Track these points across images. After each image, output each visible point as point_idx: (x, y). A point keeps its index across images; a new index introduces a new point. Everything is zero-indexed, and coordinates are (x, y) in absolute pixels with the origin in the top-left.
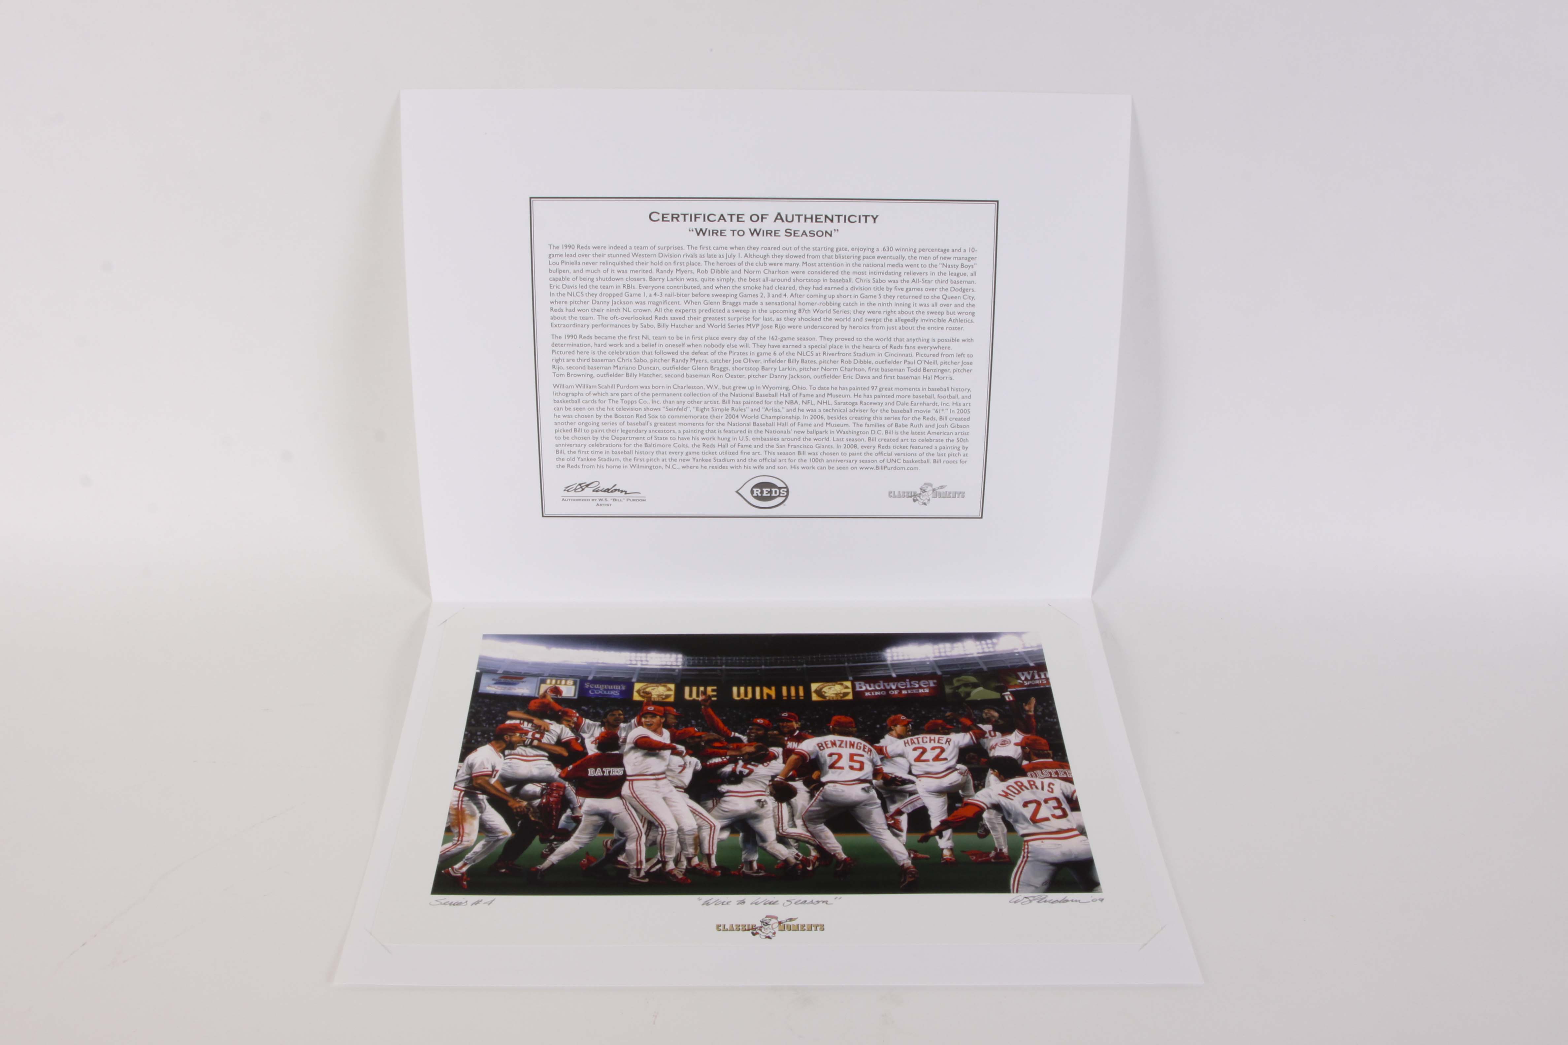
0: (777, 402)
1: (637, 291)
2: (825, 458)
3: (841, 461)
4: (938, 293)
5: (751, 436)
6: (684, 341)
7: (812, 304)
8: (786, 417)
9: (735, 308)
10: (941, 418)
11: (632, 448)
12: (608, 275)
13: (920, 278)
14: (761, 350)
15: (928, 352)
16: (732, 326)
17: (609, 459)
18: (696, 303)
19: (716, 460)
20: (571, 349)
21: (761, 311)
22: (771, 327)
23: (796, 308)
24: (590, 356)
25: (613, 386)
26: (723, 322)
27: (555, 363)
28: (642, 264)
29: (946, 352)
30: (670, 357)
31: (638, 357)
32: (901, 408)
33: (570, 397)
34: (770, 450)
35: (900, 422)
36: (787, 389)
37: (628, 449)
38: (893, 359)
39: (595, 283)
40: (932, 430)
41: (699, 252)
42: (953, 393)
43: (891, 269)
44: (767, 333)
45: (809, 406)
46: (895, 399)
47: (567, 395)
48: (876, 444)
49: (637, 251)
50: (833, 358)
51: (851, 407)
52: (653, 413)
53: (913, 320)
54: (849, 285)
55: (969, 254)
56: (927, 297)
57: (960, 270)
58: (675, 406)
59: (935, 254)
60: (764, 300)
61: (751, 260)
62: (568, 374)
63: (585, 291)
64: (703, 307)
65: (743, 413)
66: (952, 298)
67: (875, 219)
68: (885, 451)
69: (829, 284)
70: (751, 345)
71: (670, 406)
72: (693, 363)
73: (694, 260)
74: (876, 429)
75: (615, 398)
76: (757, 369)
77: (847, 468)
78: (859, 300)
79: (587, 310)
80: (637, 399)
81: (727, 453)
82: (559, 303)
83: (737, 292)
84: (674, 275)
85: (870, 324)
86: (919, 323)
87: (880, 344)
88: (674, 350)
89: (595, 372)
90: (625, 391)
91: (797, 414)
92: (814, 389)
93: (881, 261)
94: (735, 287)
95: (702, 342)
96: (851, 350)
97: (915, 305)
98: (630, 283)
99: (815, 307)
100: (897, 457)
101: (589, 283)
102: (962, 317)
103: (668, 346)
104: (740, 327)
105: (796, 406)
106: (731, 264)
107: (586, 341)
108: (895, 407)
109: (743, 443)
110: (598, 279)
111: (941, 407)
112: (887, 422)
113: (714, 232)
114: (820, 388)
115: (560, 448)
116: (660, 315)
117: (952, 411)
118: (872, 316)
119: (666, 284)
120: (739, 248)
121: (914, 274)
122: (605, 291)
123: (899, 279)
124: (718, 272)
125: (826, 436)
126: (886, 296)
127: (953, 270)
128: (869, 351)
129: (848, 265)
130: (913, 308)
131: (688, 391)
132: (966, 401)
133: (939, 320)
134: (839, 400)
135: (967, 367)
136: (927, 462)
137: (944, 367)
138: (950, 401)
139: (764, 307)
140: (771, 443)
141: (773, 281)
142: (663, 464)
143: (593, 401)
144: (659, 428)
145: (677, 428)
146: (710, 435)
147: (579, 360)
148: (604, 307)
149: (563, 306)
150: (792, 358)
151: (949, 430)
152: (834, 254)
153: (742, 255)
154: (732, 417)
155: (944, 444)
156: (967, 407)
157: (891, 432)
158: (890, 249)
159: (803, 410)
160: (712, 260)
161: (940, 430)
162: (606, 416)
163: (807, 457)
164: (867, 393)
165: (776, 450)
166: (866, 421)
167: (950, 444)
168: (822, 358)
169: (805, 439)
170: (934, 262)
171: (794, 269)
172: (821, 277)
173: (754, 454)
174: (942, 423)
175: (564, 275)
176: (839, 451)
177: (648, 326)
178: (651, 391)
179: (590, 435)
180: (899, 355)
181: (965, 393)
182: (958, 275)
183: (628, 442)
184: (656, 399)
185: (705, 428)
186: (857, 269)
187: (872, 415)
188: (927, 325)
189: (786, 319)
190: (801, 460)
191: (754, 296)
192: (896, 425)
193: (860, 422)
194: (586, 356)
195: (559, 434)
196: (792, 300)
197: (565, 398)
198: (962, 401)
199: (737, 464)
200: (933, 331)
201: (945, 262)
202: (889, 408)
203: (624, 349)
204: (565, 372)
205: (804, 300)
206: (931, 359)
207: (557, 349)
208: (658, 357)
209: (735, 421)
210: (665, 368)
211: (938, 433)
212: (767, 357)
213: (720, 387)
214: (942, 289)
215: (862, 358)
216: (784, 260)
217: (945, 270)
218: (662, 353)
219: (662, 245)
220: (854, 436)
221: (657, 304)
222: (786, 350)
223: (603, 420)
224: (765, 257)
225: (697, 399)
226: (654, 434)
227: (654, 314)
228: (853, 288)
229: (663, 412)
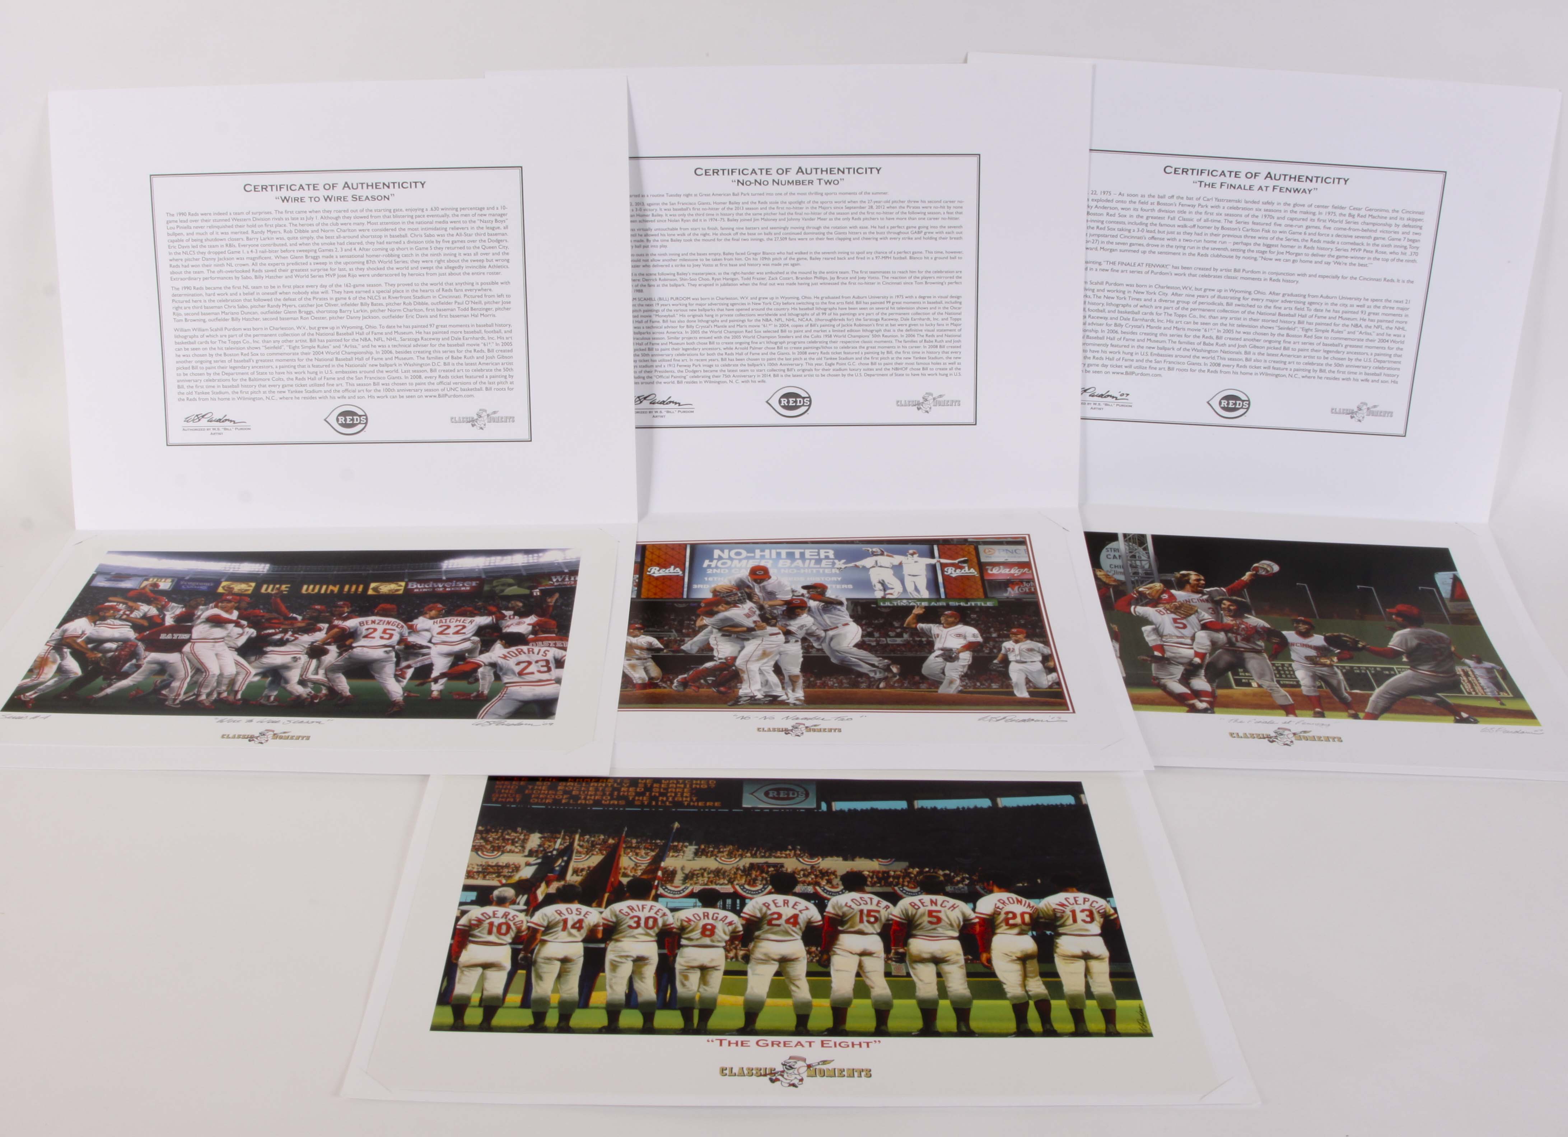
0: (354, 340)
1: (238, 249)
2: (396, 388)
3: (409, 390)
4: (478, 244)
5: (334, 370)
6: (276, 289)
7: (377, 256)
8: (361, 353)
9: (316, 261)
10: (489, 351)
11: (239, 382)
12: (213, 237)
13: (462, 232)
14: (338, 296)
15: (473, 293)
16: (314, 277)
17: (220, 393)
18: (284, 258)
19: (307, 392)
20: (187, 298)
21: (336, 263)
22: (345, 276)
23: (365, 259)
24: (203, 304)
25: (221, 329)
26: (306, 273)
27: (174, 310)
28: (240, 226)
29: (488, 293)
30: (265, 303)
31: (241, 304)
32: (455, 342)
33: (188, 339)
34: (351, 381)
35: (455, 355)
36: (361, 328)
37: (235, 383)
38: (446, 300)
39: (205, 243)
40: (482, 361)
41: (284, 216)
42: (497, 329)
43: (439, 226)
44: (342, 281)
45: (380, 343)
46: (450, 335)
47: (185, 337)
48: (436, 374)
49: (235, 217)
50: (397, 301)
51: (413, 343)
52: (255, 351)
53: (460, 267)
54: (406, 240)
55: (501, 211)
56: (469, 248)
57: (495, 225)
58: (272, 345)
59: (473, 212)
60: (338, 254)
61: (326, 221)
62: (186, 320)
63: (196, 250)
64: (289, 261)
65: (327, 350)
66: (490, 248)
67: (423, 185)
68: (445, 380)
69: (389, 239)
70: (330, 291)
71: (268, 345)
72: (285, 308)
73: (281, 223)
74: (436, 361)
75: (224, 339)
76: (336, 312)
77: (414, 396)
78: (414, 252)
79: (198, 266)
80: (241, 339)
81: (315, 385)
82: (177, 260)
83: (316, 247)
84: (266, 235)
85: (424, 271)
86: (465, 270)
87: (435, 288)
88: (269, 297)
89: (207, 318)
90: (232, 333)
91: (370, 349)
92: (383, 327)
93: (430, 219)
94: (315, 244)
95: (291, 290)
96: (410, 294)
97: (460, 254)
98: (231, 242)
99: (379, 259)
100: (455, 386)
101: (199, 243)
102: (500, 264)
103: (264, 294)
104: (320, 276)
105: (369, 342)
106: (310, 225)
107: (199, 292)
108: (450, 342)
109: (328, 376)
110: (207, 240)
111: (488, 341)
112: (444, 355)
113: (296, 199)
114: (388, 327)
115: (181, 384)
116: (256, 268)
117: (497, 344)
118: (425, 265)
119: (260, 242)
120: (316, 212)
121: (458, 229)
122: (212, 250)
123: (446, 233)
124: (300, 231)
125: (396, 368)
126: (436, 248)
127: (489, 225)
128: (425, 294)
129: (403, 223)
130: (458, 258)
131: (282, 332)
132: (508, 335)
133: (480, 267)
134: (404, 336)
135: (507, 306)
136: (481, 389)
137: (488, 306)
138: (495, 335)
139: (339, 260)
140: (351, 375)
141: (344, 237)
142: (264, 396)
143: (207, 342)
144: (260, 364)
145: (274, 364)
146: (301, 370)
147: (194, 307)
148: (212, 262)
149: (179, 263)
150: (363, 301)
151: (496, 360)
152: (391, 214)
153: (319, 217)
154: (318, 353)
155: (492, 374)
156: (510, 340)
157: (449, 364)
158: (437, 209)
159: (375, 346)
160: (295, 222)
161: (489, 361)
162: (217, 355)
163: (380, 387)
164: (426, 330)
165: (355, 382)
166: (427, 354)
167: (498, 373)
168: (388, 301)
169: (379, 371)
170: (474, 219)
171: (361, 227)
172: (383, 233)
173: (337, 385)
174: (490, 354)
175: (179, 237)
176: (407, 381)
177: (247, 278)
178: (252, 333)
179: (204, 371)
180: (450, 297)
181: (507, 329)
182: (493, 229)
183: (235, 377)
184: (256, 339)
185: (297, 363)
186: (411, 226)
187: (432, 349)
188: (471, 271)
189: (357, 269)
190: (376, 390)
191: (330, 250)
192: (452, 357)
193: (422, 355)
194: (199, 304)
195: (180, 371)
196: (361, 253)
197: (184, 341)
198: (505, 335)
199: (324, 395)
200: (475, 276)
201: (482, 218)
202: (445, 342)
203: (229, 297)
204: (183, 318)
205: (371, 253)
206: (477, 300)
207: (177, 298)
208: (256, 303)
209: (321, 357)
210: (262, 313)
211: (487, 364)
212: (343, 302)
213: (307, 327)
214: (481, 241)
215: (421, 300)
216: (353, 221)
217: (482, 225)
218: (259, 300)
219: (255, 211)
220: (418, 368)
221: (254, 259)
222: (358, 295)
223: (215, 358)
224: (337, 218)
225: (289, 338)
226: (255, 370)
227: (251, 268)
228: (409, 242)
229: (263, 350)
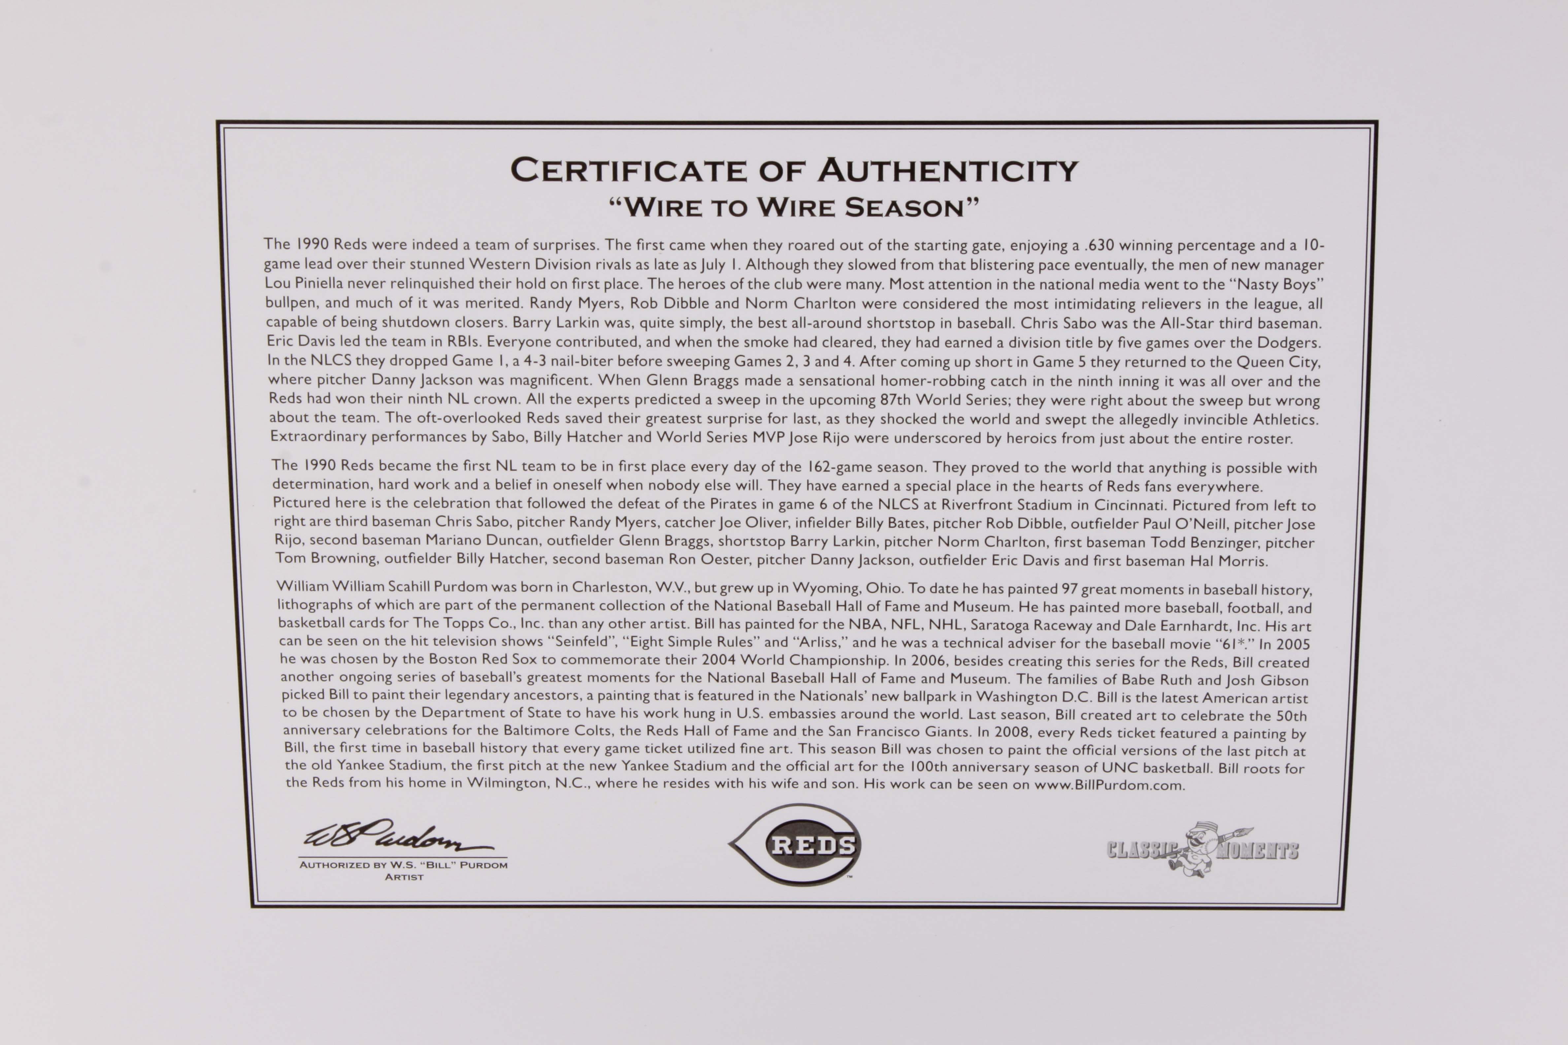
0: (829, 624)
1: (484, 352)
2: (950, 760)
3: (990, 768)
4: (1226, 352)
5: (765, 707)
6: (599, 474)
7: (915, 382)
8: (851, 661)
9: (726, 393)
10: (1237, 662)
11: (473, 737)
12: (412, 313)
13: (1182, 314)
14: (789, 496)
15: (1202, 497)
16: (717, 438)
17: (416, 765)
18: (627, 381)
19: (680, 766)
20: (321, 494)
21: (788, 399)
22: (813, 439)
23: (876, 391)
24: (369, 511)
25: (425, 586)
26: (695, 428)
27: (280, 529)
28: (496, 285)
29: (1248, 497)
30: (565, 514)
31: (487, 513)
32: (1136, 636)
33: (321, 613)
34: (813, 740)
35: (1134, 672)
36: (854, 591)
37: (462, 740)
38: (1118, 515)
39: (381, 333)
40: (1214, 690)
41: (634, 256)
42: (1267, 600)
43: (1109, 295)
44: (803, 454)
45: (909, 634)
46: (1123, 616)
47: (312, 607)
48: (1075, 725)
49: (482, 254)
50: (968, 515)
51: (1010, 636)
52: (526, 651)
53: (1166, 419)
54: (1006, 335)
55: (1303, 256)
56: (1201, 363)
57: (1281, 295)
58: (579, 633)
59: (1219, 256)
60: (796, 374)
61: (762, 275)
62: (315, 557)
63: (355, 352)
64: (645, 390)
65: (746, 651)
66: (1262, 363)
67: (1068, 171)
68: (1097, 742)
69: (955, 333)
70: (765, 484)
71: (567, 634)
72: (622, 529)
73: (622, 275)
74: (1076, 689)
75: (431, 614)
76: (780, 543)
77: (1004, 785)
78: (1030, 372)
79: (360, 399)
80: (484, 616)
81: (707, 749)
82: (292, 380)
83: (729, 353)
84: (575, 313)
85: (1058, 430)
86: (1181, 428)
87: (1086, 478)
88: (576, 495)
89: (380, 552)
90: (456, 596)
91: (878, 652)
92: (922, 590)
93: (1085, 276)
94: (724, 342)
95: (646, 477)
96: (1010, 495)
97: (1170, 382)
98: (466, 331)
99: (921, 390)
100: (1128, 758)
101: (365, 332)
102: (1289, 411)
103: (559, 486)
104: (736, 439)
105: (876, 632)
106: (714, 285)
107: (358, 476)
108: (1122, 636)
109: (748, 723)
110: (389, 322)
111: (1237, 635)
112: (1102, 673)
113: (673, 207)
114: (935, 589)
115: (294, 739)
116: (540, 410)
117: (1263, 645)
118: (1061, 411)
119: (554, 333)
120: (734, 246)
121: (1167, 305)
122: (405, 352)
123: (1130, 318)
124: (683, 304)
125: (953, 706)
126: (1097, 362)
127: (1265, 295)
128: (1055, 497)
129: (1002, 285)
130: (1163, 391)
131: (610, 597)
132: (1300, 618)
133: (1230, 420)
134: (983, 617)
135: (1300, 535)
136: (1206, 768)
137: (1243, 535)
138: (1260, 620)
139: (797, 391)
140: (816, 724)
141: (817, 325)
142: (550, 777)
143: (377, 623)
144: (540, 687)
145: (583, 688)
146: (665, 705)
147: (342, 521)
148: (403, 390)
149: (301, 389)
150: (865, 514)
151: (1258, 690)
152: (967, 258)
153: (742, 262)
154: (719, 659)
155: (1246, 725)
156: (1302, 635)
157: (1113, 697)
158: (1107, 244)
159: (893, 643)
160: (666, 275)
161: (1234, 691)
162: (408, 659)
163: (904, 758)
164: (1051, 599)
165: (826, 741)
166: (1051, 669)
167: (1260, 726)
168: (941, 514)
169: (900, 714)
170: (1218, 276)
171: (869, 295)
172: (937, 315)
173: (773, 750)
174: (1241, 673)
175: (300, 312)
176: (986, 742)
177: (509, 437)
178: (519, 597)
179: (367, 704)
180: (1131, 506)
181: (1297, 600)
182: (1276, 307)
183: (463, 722)
184: (530, 615)
185: (653, 687)
186: (1025, 295)
187: (1065, 654)
188: (1199, 430)
189: (852, 419)
190: (889, 767)
191: (770, 362)
192: (1126, 679)
193: (1034, 672)
194: (357, 513)
195: (290, 704)
196: (866, 372)
197: (308, 616)
198: (1289, 620)
199: (733, 776)
200: (1214, 446)
201: (1244, 275)
202: (1107, 636)
203: (451, 494)
204: (306, 550)
205: (896, 372)
206: (1212, 515)
207: (287, 494)
208: (537, 514)
209: (727, 669)
210: (551, 542)
211: (1229, 699)
212: (804, 514)
213: (689, 586)
214: (1236, 343)
215: (1040, 515)
216: (845, 276)
217: (1243, 295)
218: (544, 503)
219: (544, 239)
220: (1021, 707)
221: (533, 383)
222: (851, 496)
223: (401, 668)
224: (797, 267)
225: (632, 616)
226: (526, 703)
227: (524, 408)
228: (1015, 343)
229: (550, 649)
